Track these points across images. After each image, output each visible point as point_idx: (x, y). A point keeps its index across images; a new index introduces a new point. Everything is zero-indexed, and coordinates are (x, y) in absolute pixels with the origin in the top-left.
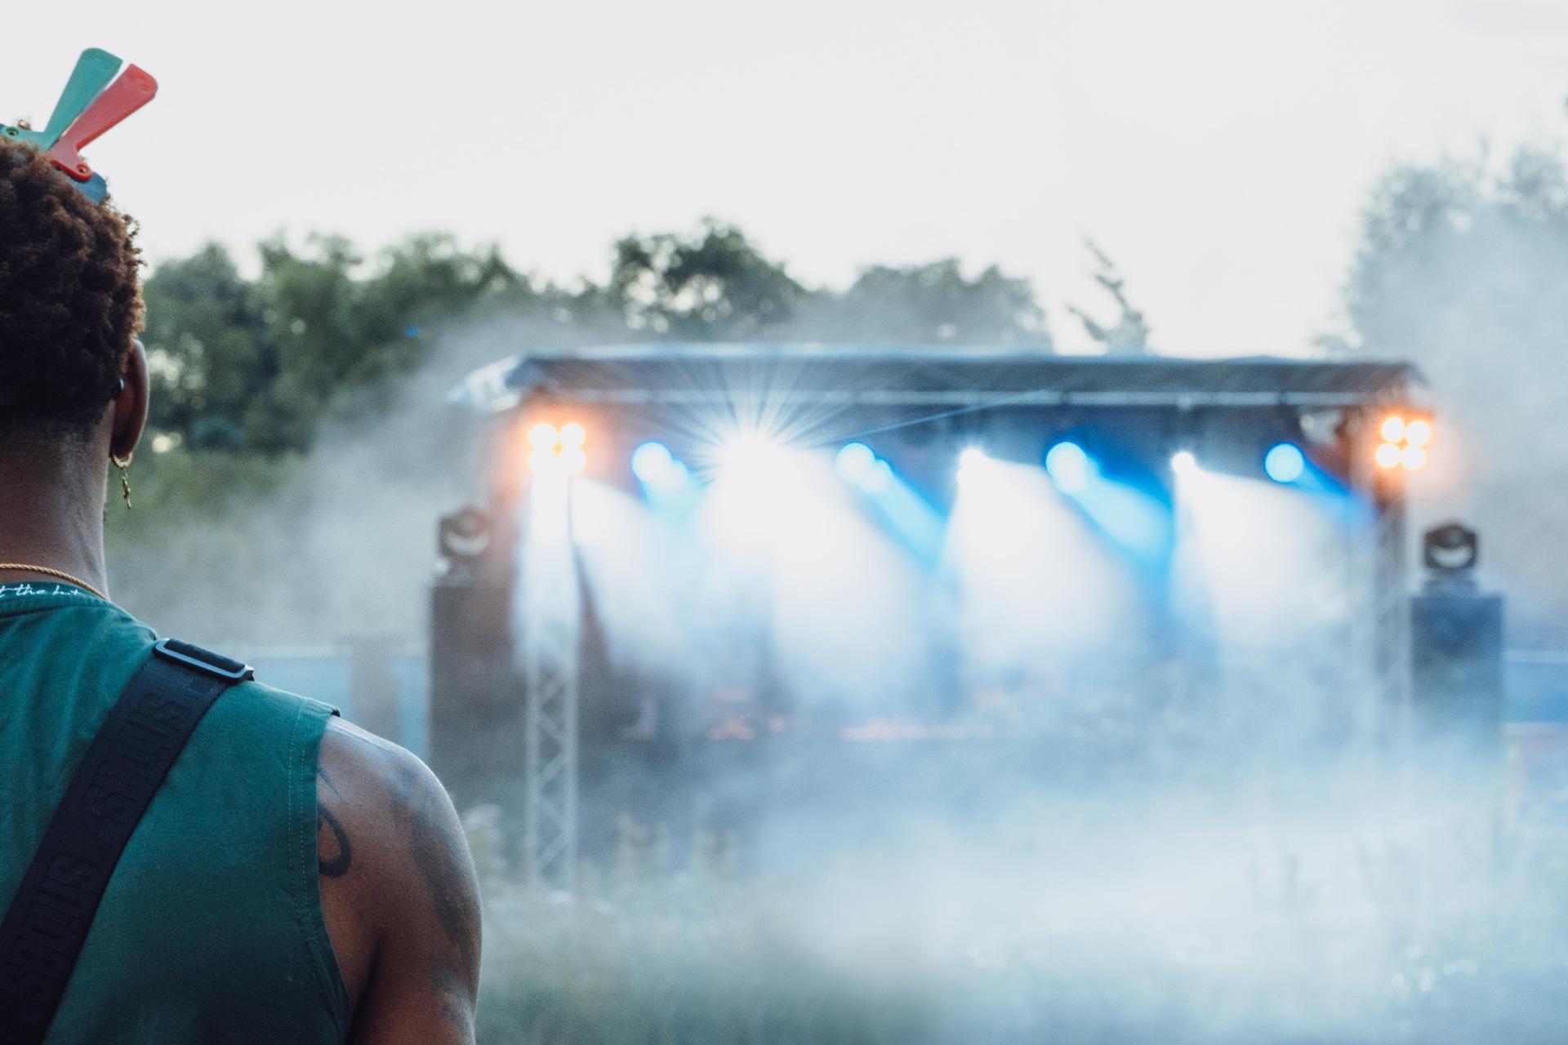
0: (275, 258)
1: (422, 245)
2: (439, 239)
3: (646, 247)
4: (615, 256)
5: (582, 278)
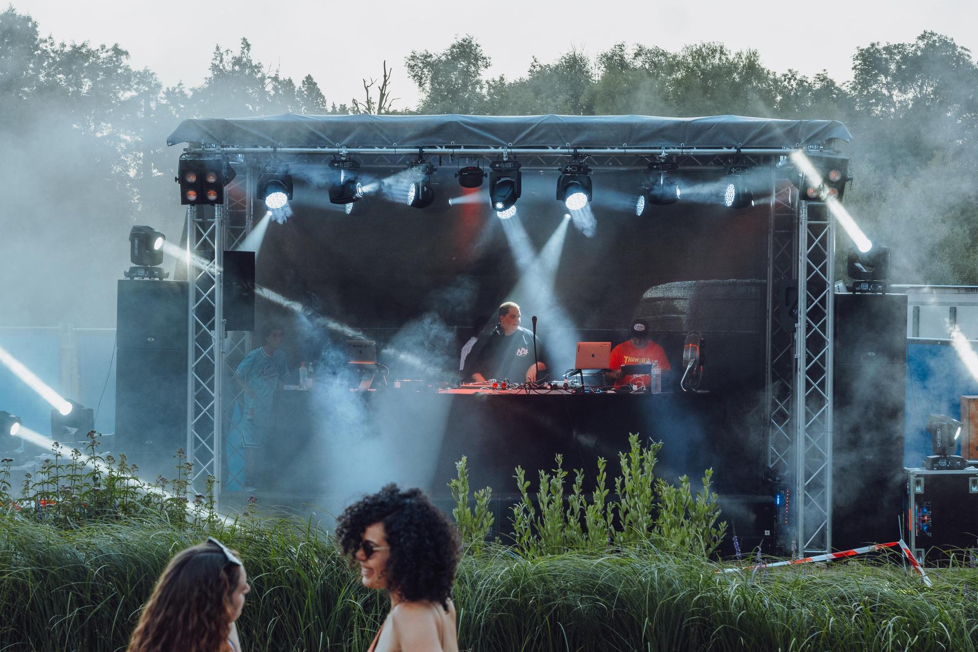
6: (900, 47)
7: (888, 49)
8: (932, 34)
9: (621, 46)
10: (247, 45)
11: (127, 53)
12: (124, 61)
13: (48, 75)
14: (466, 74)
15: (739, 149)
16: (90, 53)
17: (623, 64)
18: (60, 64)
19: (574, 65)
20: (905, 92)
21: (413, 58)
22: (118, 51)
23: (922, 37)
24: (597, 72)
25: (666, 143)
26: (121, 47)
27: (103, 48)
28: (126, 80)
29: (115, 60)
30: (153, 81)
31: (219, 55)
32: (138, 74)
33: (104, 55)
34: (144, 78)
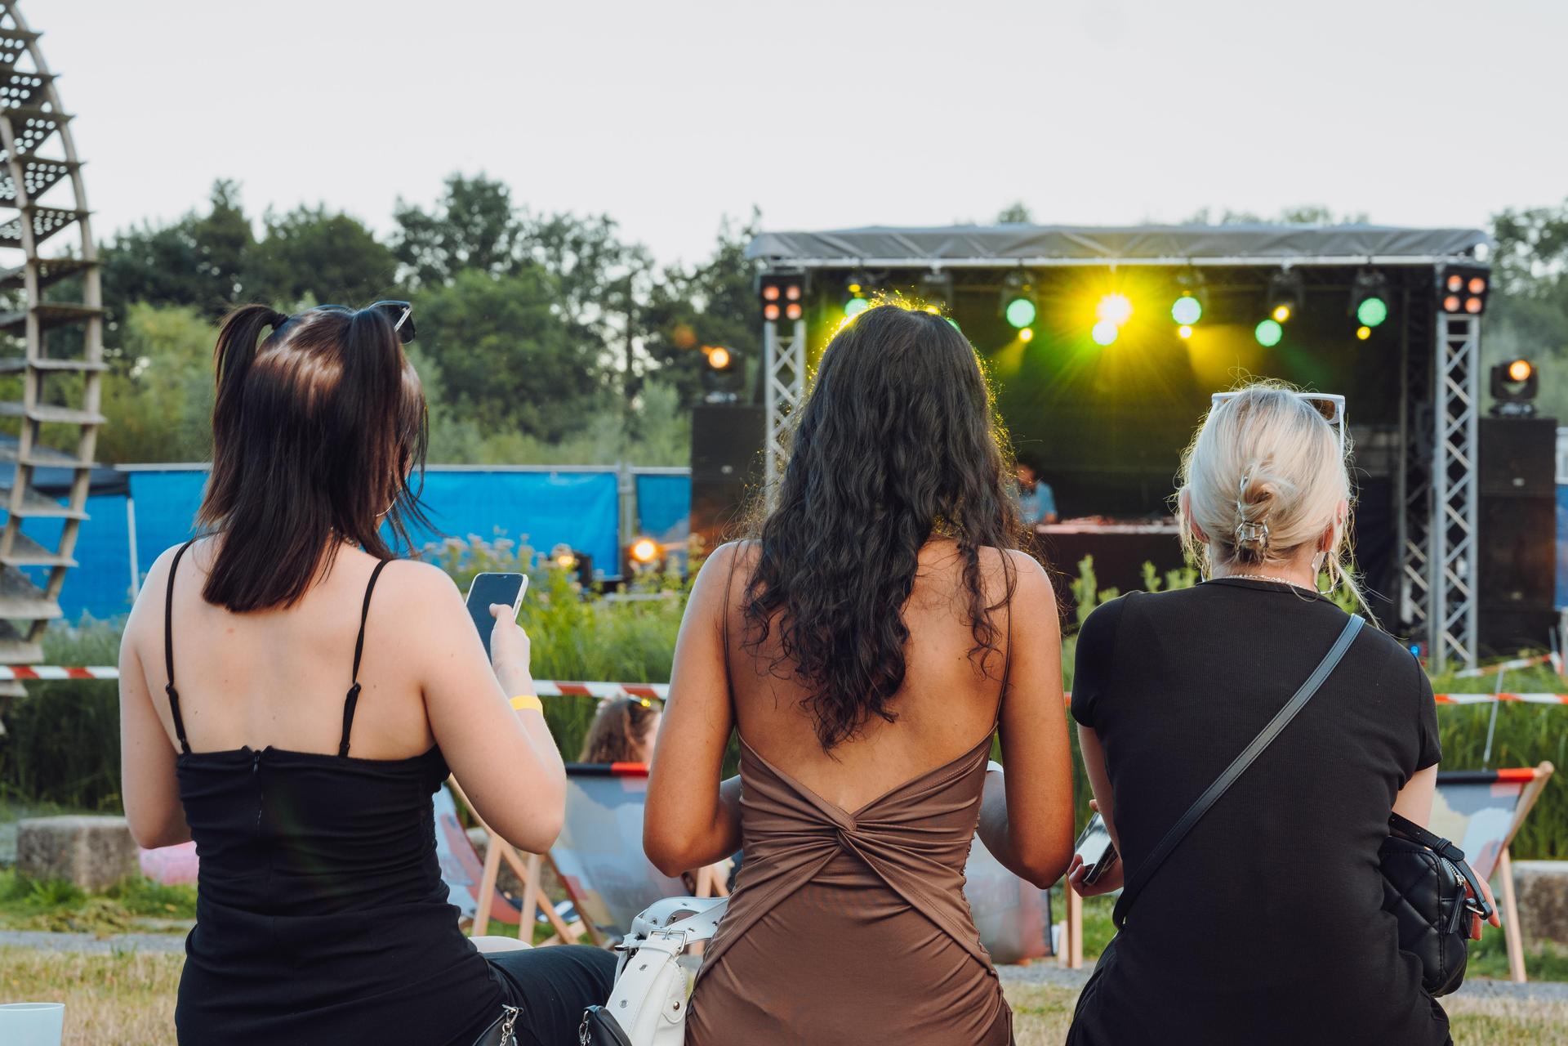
3: (1521, 221)
6: (1543, 213)
7: (1528, 215)
10: (758, 212)
11: (615, 223)
12: (613, 231)
13: (525, 249)
15: (1369, 257)
16: (574, 224)
18: (539, 236)
20: (1546, 263)
22: (606, 222)
25: (1289, 251)
26: (611, 217)
27: (590, 218)
28: (615, 255)
29: (602, 232)
30: (646, 256)
31: (725, 224)
32: (629, 249)
33: (590, 226)
34: (636, 253)
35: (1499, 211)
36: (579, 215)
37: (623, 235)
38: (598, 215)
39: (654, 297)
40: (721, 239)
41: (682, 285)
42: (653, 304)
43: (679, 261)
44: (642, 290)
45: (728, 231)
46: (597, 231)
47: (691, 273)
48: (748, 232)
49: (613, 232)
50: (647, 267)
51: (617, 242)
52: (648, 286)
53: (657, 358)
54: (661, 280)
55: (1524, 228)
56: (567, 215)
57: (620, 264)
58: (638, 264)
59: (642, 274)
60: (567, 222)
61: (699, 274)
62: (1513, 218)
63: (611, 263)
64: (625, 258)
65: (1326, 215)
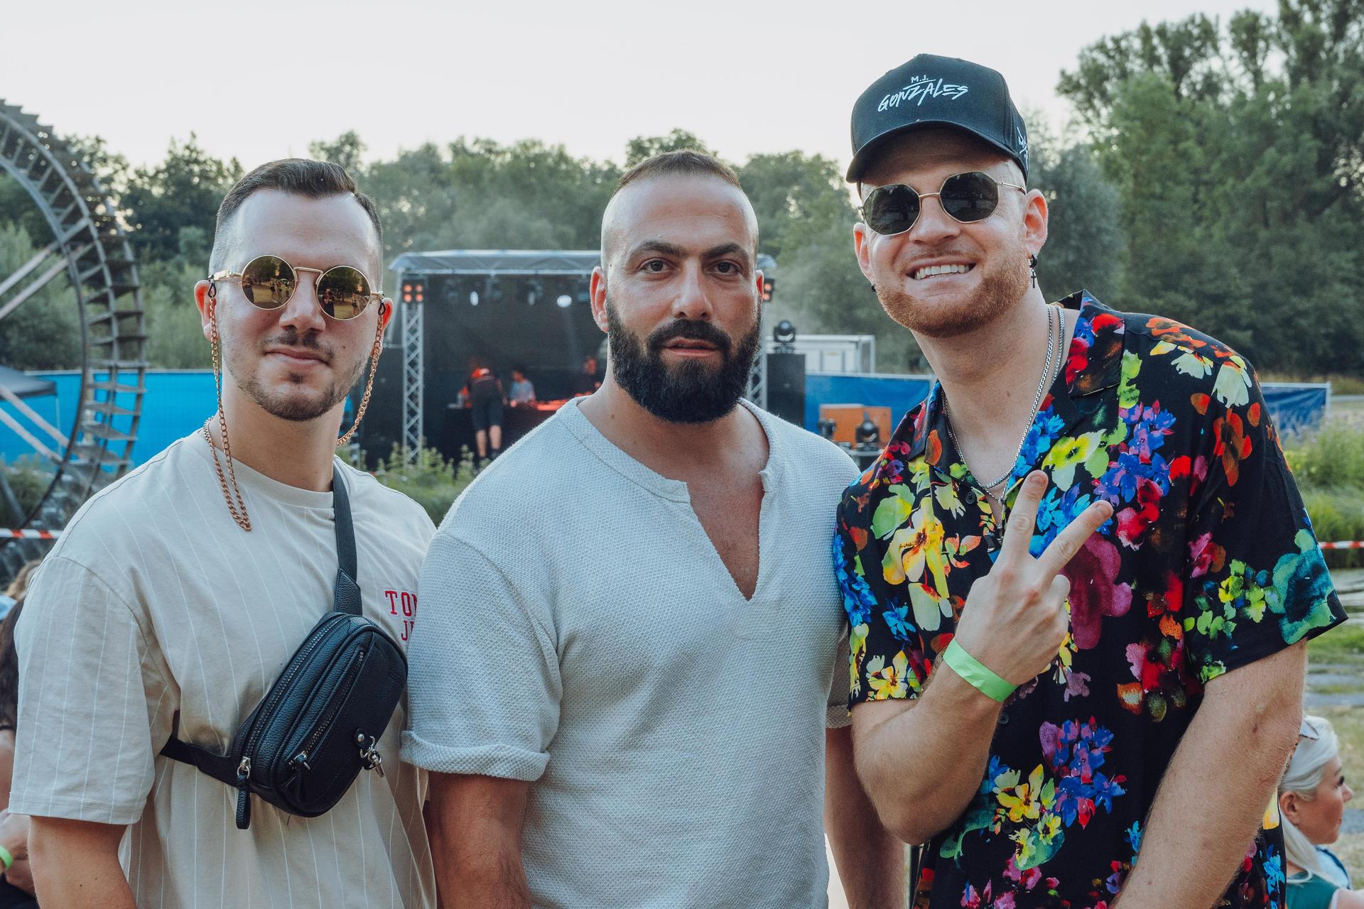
0: (458, 150)
1: (525, 146)
2: (534, 144)
3: (647, 145)
4: (629, 149)
5: (608, 162)
6: (659, 140)
7: (651, 141)
8: (680, 130)
9: (462, 138)
10: (194, 136)
11: (104, 142)
14: (349, 156)
16: (78, 141)
17: (464, 150)
19: (429, 150)
21: (313, 144)
22: (98, 141)
23: (674, 132)
24: (446, 157)
26: (102, 137)
27: (88, 137)
28: (104, 160)
29: (96, 147)
30: (124, 163)
31: (173, 143)
32: (112, 157)
33: (88, 143)
34: (117, 160)
35: (634, 138)
36: (81, 136)
37: (109, 149)
38: (93, 136)
39: (130, 188)
40: (170, 152)
41: (146, 179)
42: (128, 192)
43: (144, 165)
44: (121, 183)
45: (175, 147)
46: (92, 146)
47: (151, 172)
48: (188, 148)
49: (103, 147)
50: (124, 168)
51: (105, 153)
52: (125, 180)
53: (131, 225)
54: (133, 176)
55: (648, 149)
56: (75, 136)
57: (107, 166)
58: (118, 167)
59: (121, 172)
60: (74, 140)
61: (158, 172)
62: (642, 141)
63: (102, 166)
64: (110, 163)
65: (540, 144)
